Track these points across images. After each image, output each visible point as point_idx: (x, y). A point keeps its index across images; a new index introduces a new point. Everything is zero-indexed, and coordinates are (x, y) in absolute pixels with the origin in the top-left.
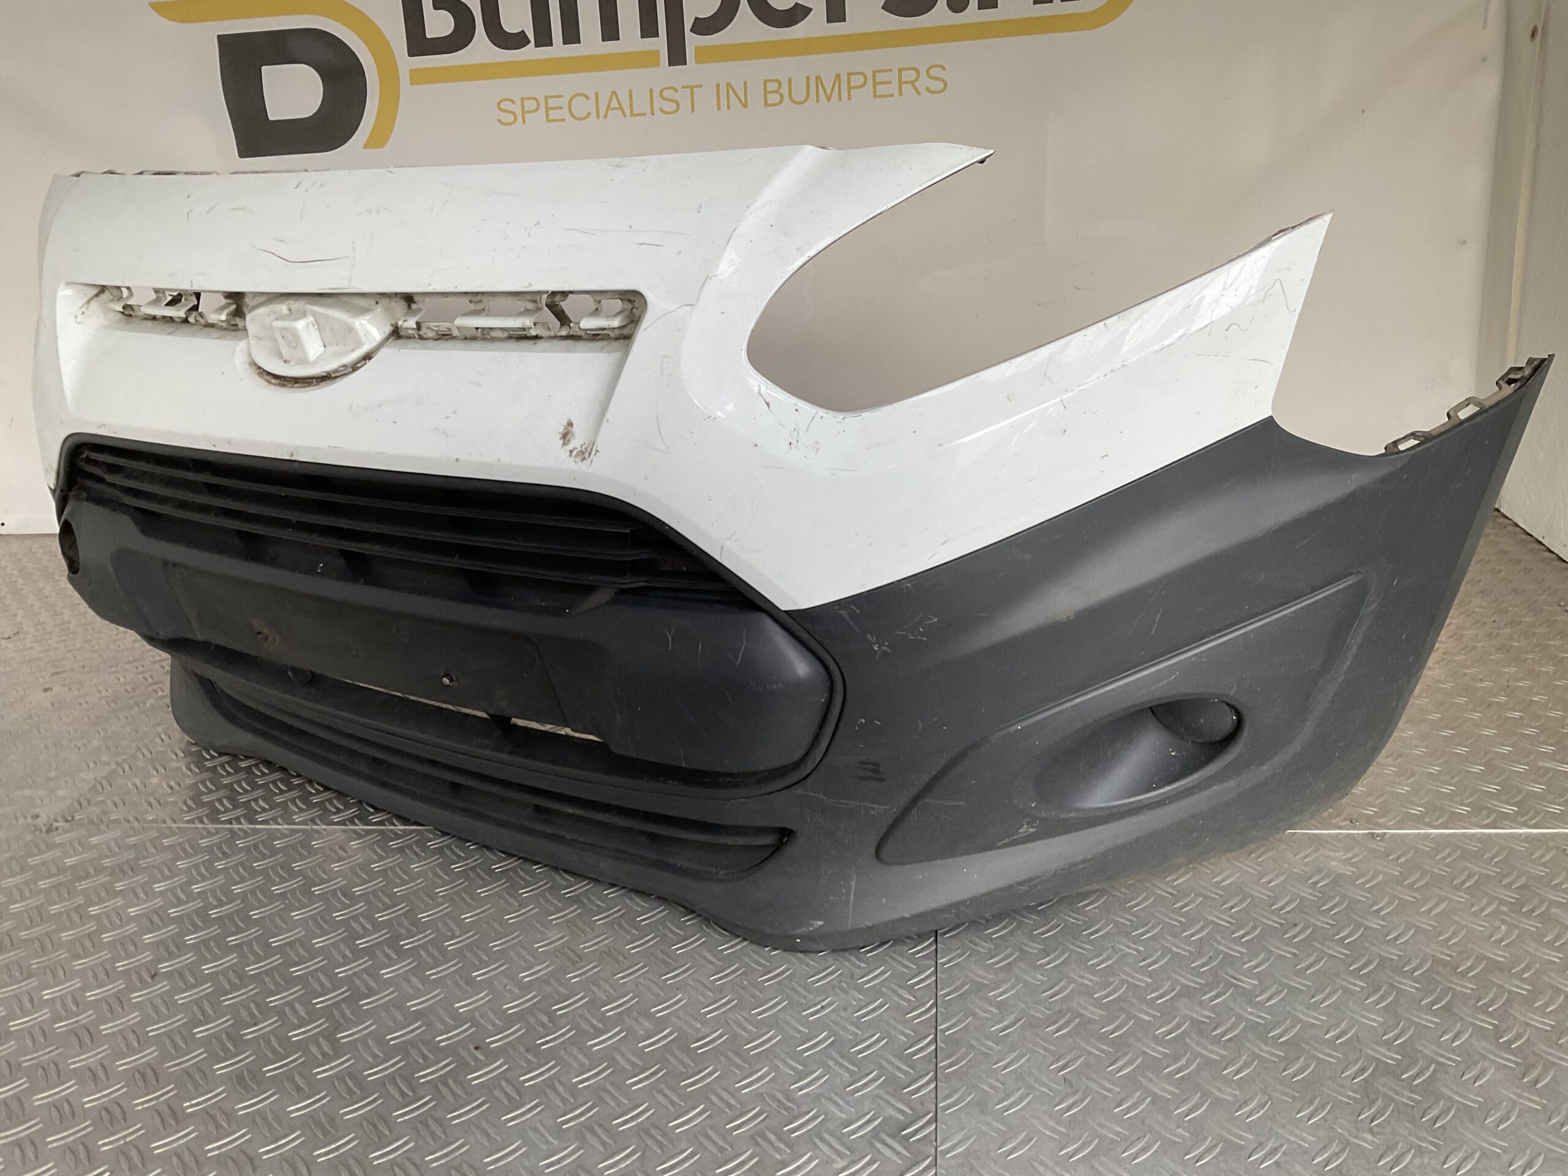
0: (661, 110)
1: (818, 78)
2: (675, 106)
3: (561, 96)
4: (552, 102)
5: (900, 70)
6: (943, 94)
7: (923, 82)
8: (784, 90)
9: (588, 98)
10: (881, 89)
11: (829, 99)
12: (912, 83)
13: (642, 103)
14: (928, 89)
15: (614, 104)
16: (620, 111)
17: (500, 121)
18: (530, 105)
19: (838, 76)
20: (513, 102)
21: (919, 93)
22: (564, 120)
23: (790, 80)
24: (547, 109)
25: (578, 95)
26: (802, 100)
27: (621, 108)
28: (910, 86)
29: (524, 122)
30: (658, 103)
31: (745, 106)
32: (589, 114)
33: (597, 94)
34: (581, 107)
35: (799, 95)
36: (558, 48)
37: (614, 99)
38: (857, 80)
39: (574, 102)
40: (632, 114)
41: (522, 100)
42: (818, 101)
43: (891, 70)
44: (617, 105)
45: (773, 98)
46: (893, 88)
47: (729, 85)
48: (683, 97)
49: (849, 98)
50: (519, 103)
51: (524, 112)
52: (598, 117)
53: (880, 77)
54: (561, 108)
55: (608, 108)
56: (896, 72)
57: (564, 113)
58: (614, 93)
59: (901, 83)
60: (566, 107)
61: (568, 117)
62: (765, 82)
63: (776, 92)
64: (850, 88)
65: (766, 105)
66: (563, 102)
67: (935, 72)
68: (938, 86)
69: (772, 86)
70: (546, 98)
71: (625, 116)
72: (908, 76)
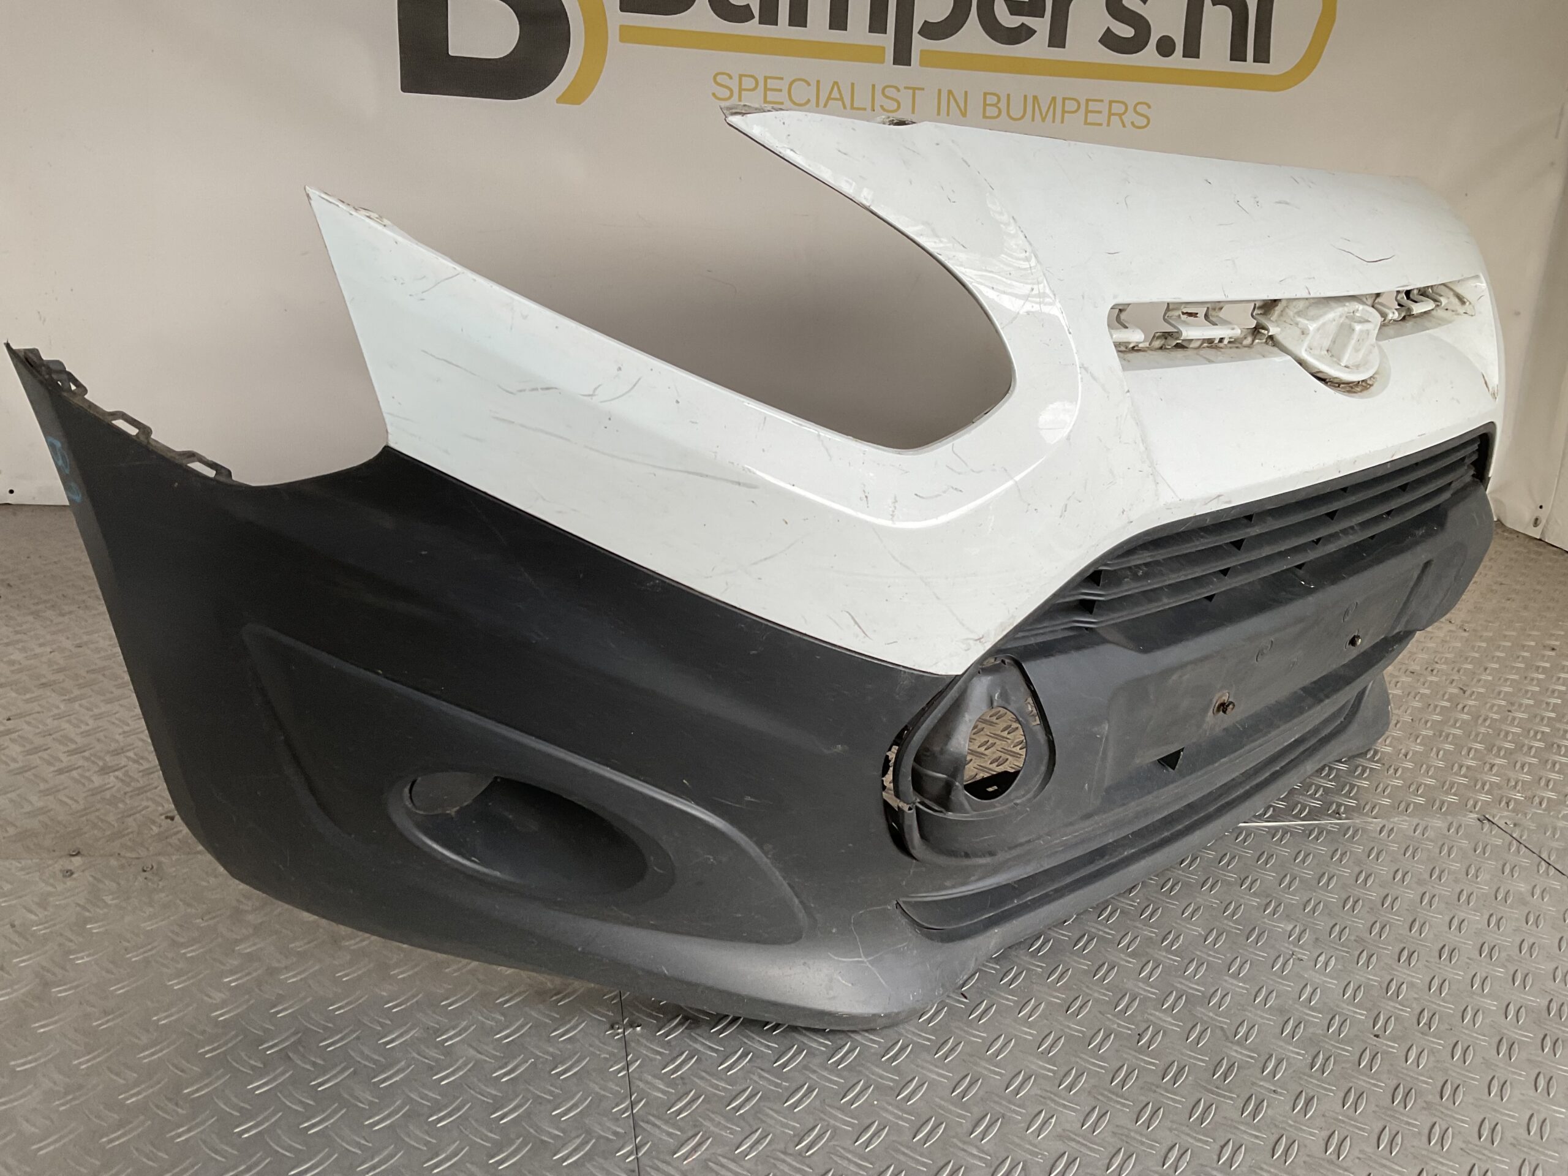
0: (882, 106)
1: (1035, 98)
2: (896, 104)
3: (782, 79)
4: (771, 83)
5: (1111, 102)
6: (1146, 129)
7: (1130, 117)
9: (809, 84)
10: (1091, 118)
11: (1043, 120)
12: (1120, 115)
13: (863, 98)
14: (1132, 123)
15: (835, 94)
16: (840, 103)
17: (714, 94)
18: (748, 83)
19: (1054, 99)
20: (731, 77)
21: (1124, 126)
23: (1008, 95)
24: (766, 89)
25: (794, 81)
26: (1019, 116)
27: (841, 99)
28: (1117, 118)
29: (739, 100)
30: (880, 99)
31: (964, 114)
32: (809, 101)
33: (818, 82)
34: (801, 92)
35: (1016, 112)
37: (836, 89)
38: (1071, 106)
39: (794, 86)
40: (852, 108)
41: (741, 76)
42: (1033, 120)
43: (1102, 101)
44: (838, 96)
45: (992, 111)
46: (1102, 118)
47: (950, 92)
48: (905, 97)
49: (1062, 122)
50: (736, 79)
51: (741, 90)
52: (818, 105)
53: (1092, 106)
54: (781, 90)
55: (829, 98)
56: (1106, 103)
57: (783, 97)
58: (836, 83)
59: (1110, 114)
60: (785, 92)
62: (985, 94)
63: (995, 105)
64: (1064, 112)
65: (985, 117)
66: (783, 85)
67: (1141, 109)
68: (1142, 121)
69: (992, 100)
70: (766, 78)
71: (845, 107)
72: (1117, 108)
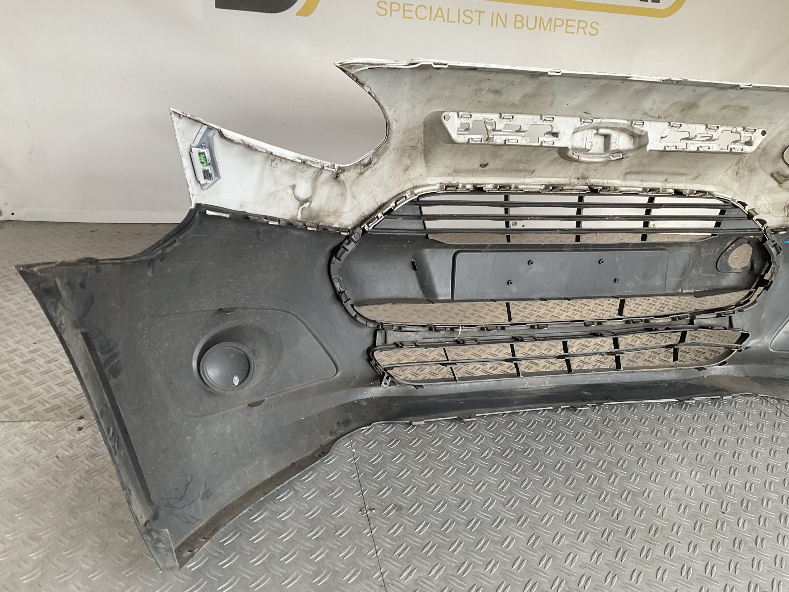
0: (463, 21)
1: (541, 18)
2: (470, 20)
3: (412, 5)
4: (407, 7)
5: (579, 21)
6: (595, 36)
7: (588, 29)
8: (525, 21)
9: (426, 8)
10: (569, 29)
11: (545, 30)
12: (583, 28)
13: (453, 17)
14: (590, 33)
15: (440, 14)
16: (442, 18)
17: (377, 13)
18: (395, 7)
19: (550, 19)
20: (386, 4)
21: (585, 34)
22: (412, 18)
23: (528, 16)
24: (404, 10)
26: (532, 28)
27: (443, 16)
28: (582, 29)
29: (391, 16)
30: (462, 17)
31: (505, 26)
32: (426, 17)
33: (431, 7)
34: (422, 13)
35: (531, 25)
37: (440, 11)
38: (559, 23)
39: (418, 10)
40: (448, 21)
42: (540, 29)
43: (575, 21)
45: (519, 25)
46: (574, 30)
47: (498, 14)
48: (475, 16)
49: (554, 31)
50: (389, 4)
51: (391, 10)
52: (430, 20)
53: (570, 23)
54: (412, 11)
55: (436, 16)
56: (577, 22)
57: (413, 14)
58: (440, 8)
59: (579, 27)
60: (414, 12)
61: (415, 17)
62: (516, 16)
63: (521, 21)
64: (555, 26)
65: (515, 27)
66: (413, 8)
68: (594, 32)
69: (519, 18)
70: (404, 4)
71: (444, 21)
72: (582, 25)
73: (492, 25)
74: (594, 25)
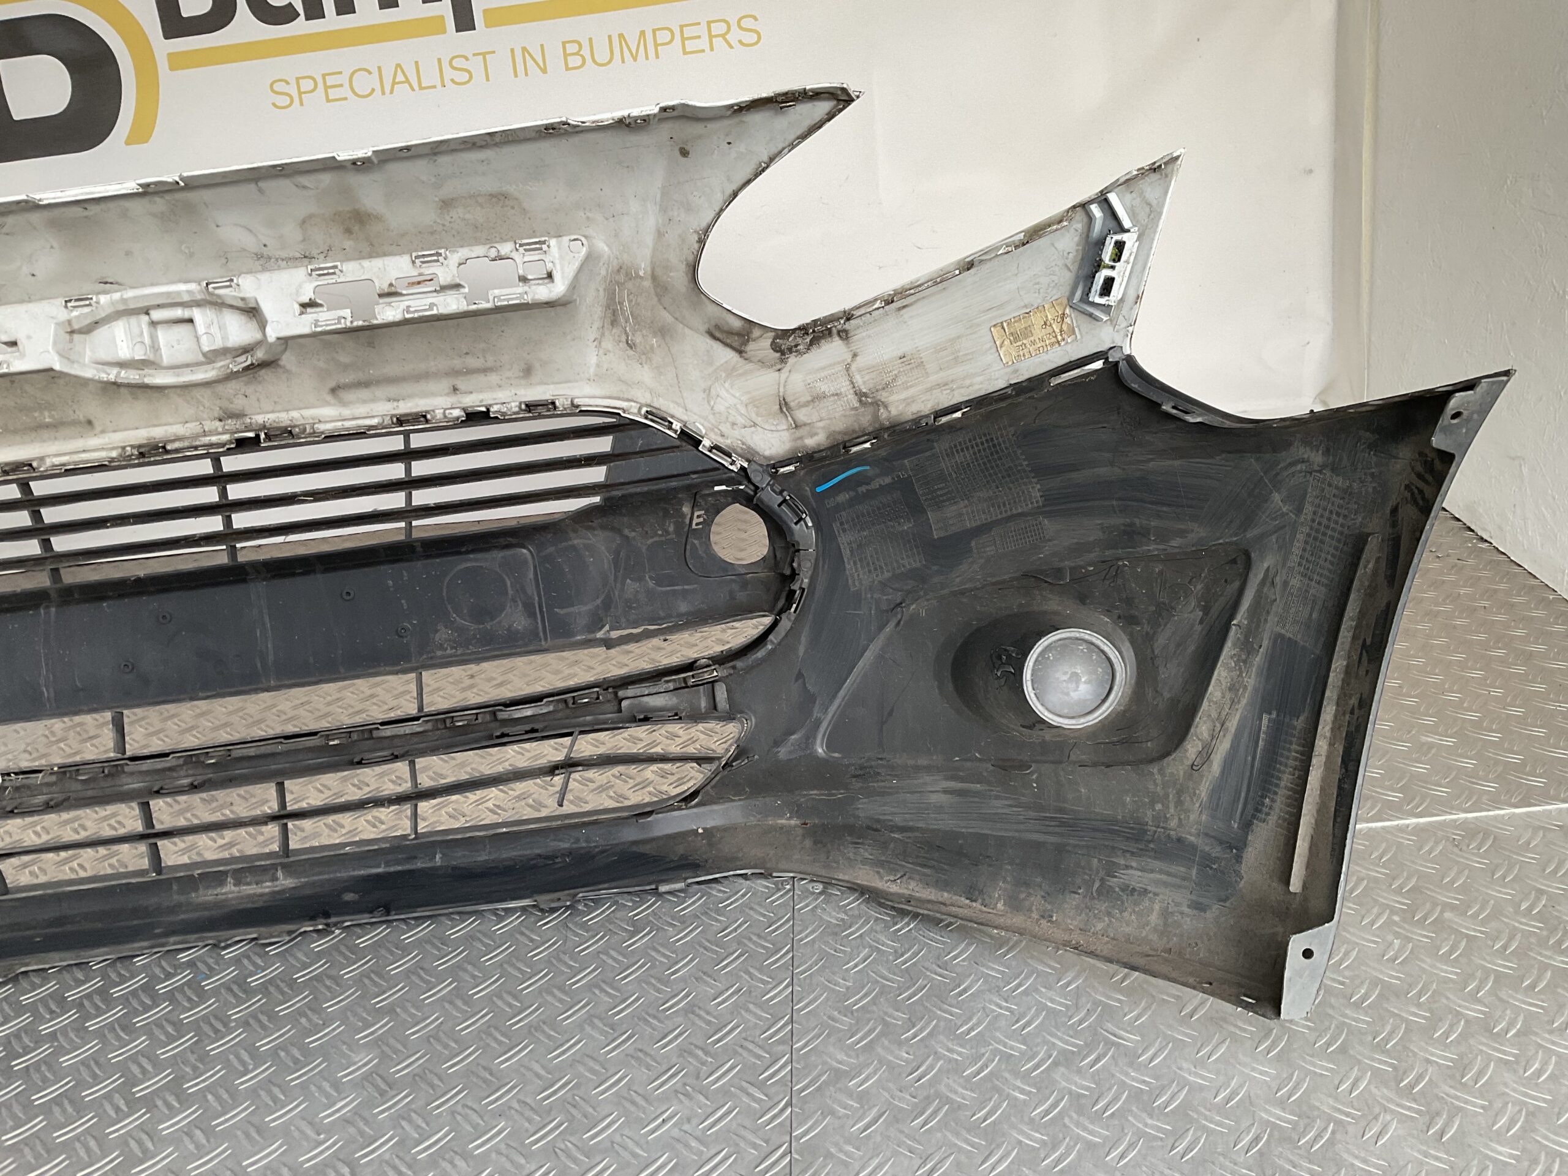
0: (452, 80)
1: (621, 36)
3: (341, 73)
4: (330, 81)
5: (709, 23)
6: (756, 47)
7: (734, 36)
8: (586, 52)
9: (370, 73)
10: (690, 45)
12: (723, 36)
13: (430, 76)
14: (740, 42)
15: (400, 77)
16: (406, 85)
17: (274, 105)
18: (307, 85)
19: (643, 33)
20: (288, 83)
21: (731, 47)
22: (346, 99)
23: (590, 39)
25: (360, 70)
27: (407, 81)
29: (302, 104)
30: (449, 73)
32: (373, 90)
33: (379, 68)
34: (363, 83)
35: (602, 55)
36: (332, 20)
39: (354, 78)
40: (421, 88)
41: (298, 79)
42: (623, 62)
43: (699, 24)
44: (403, 79)
46: (703, 43)
47: (524, 49)
48: (475, 65)
49: (657, 57)
50: (293, 82)
51: (300, 93)
52: (383, 93)
54: (341, 85)
55: (394, 83)
56: (704, 25)
57: (345, 91)
58: (398, 66)
59: (711, 37)
60: (347, 85)
61: (349, 94)
62: (564, 43)
63: (577, 54)
64: (656, 45)
66: (344, 79)
67: (746, 23)
68: (751, 38)
69: (572, 48)
70: (324, 76)
71: (413, 90)
72: (718, 28)
73: (516, 76)
74: (747, 23)
